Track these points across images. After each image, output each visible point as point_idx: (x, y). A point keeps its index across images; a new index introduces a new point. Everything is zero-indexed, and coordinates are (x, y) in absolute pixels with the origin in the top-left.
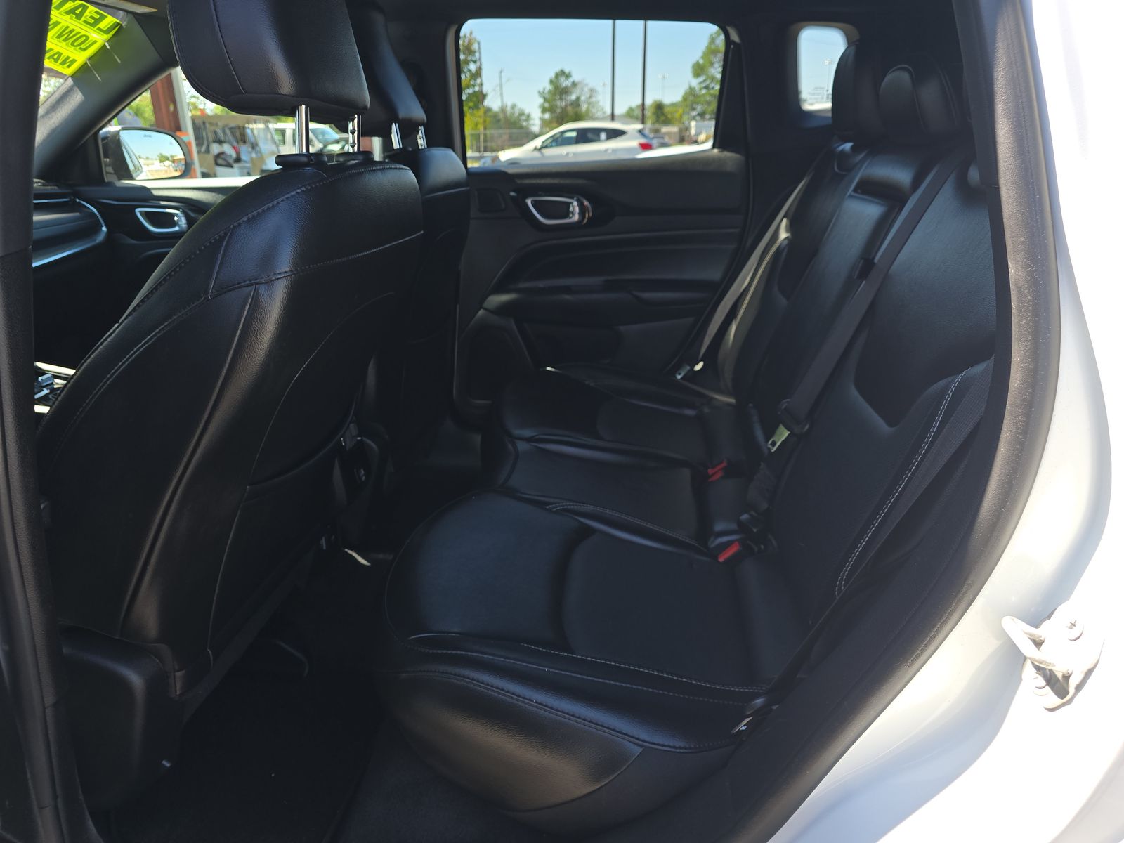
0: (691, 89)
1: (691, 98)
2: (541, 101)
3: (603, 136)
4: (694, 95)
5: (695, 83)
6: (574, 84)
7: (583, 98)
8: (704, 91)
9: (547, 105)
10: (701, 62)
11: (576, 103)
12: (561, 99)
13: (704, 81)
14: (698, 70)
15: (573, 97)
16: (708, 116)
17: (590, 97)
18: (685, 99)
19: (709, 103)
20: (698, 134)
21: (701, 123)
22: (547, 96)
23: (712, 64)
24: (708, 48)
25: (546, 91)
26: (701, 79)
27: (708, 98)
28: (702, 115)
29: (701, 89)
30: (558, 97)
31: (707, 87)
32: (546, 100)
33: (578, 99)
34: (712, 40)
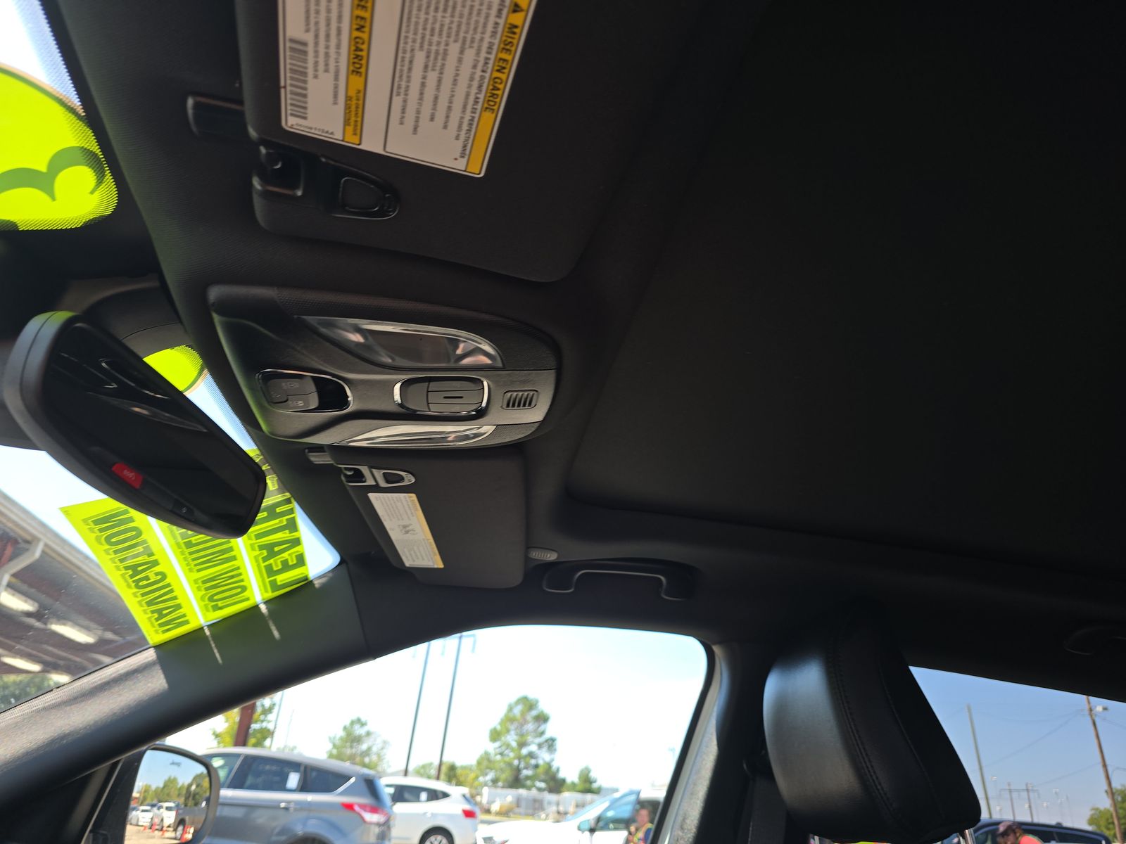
0: (487, 753)
1: (485, 763)
2: (330, 746)
3: (424, 796)
4: (489, 760)
5: (492, 748)
6: (368, 734)
7: (374, 749)
8: (499, 757)
9: (335, 752)
10: (499, 728)
11: (367, 753)
12: (351, 747)
13: (500, 747)
14: (495, 735)
15: (364, 747)
16: (500, 784)
17: (382, 748)
18: (479, 763)
19: (502, 770)
20: (491, 802)
21: (493, 790)
22: (337, 742)
23: (508, 731)
24: (506, 715)
25: (338, 737)
26: (497, 744)
27: (502, 765)
28: (495, 781)
29: (496, 755)
30: (348, 744)
31: (501, 754)
32: (335, 746)
33: (369, 749)
34: (511, 709)
